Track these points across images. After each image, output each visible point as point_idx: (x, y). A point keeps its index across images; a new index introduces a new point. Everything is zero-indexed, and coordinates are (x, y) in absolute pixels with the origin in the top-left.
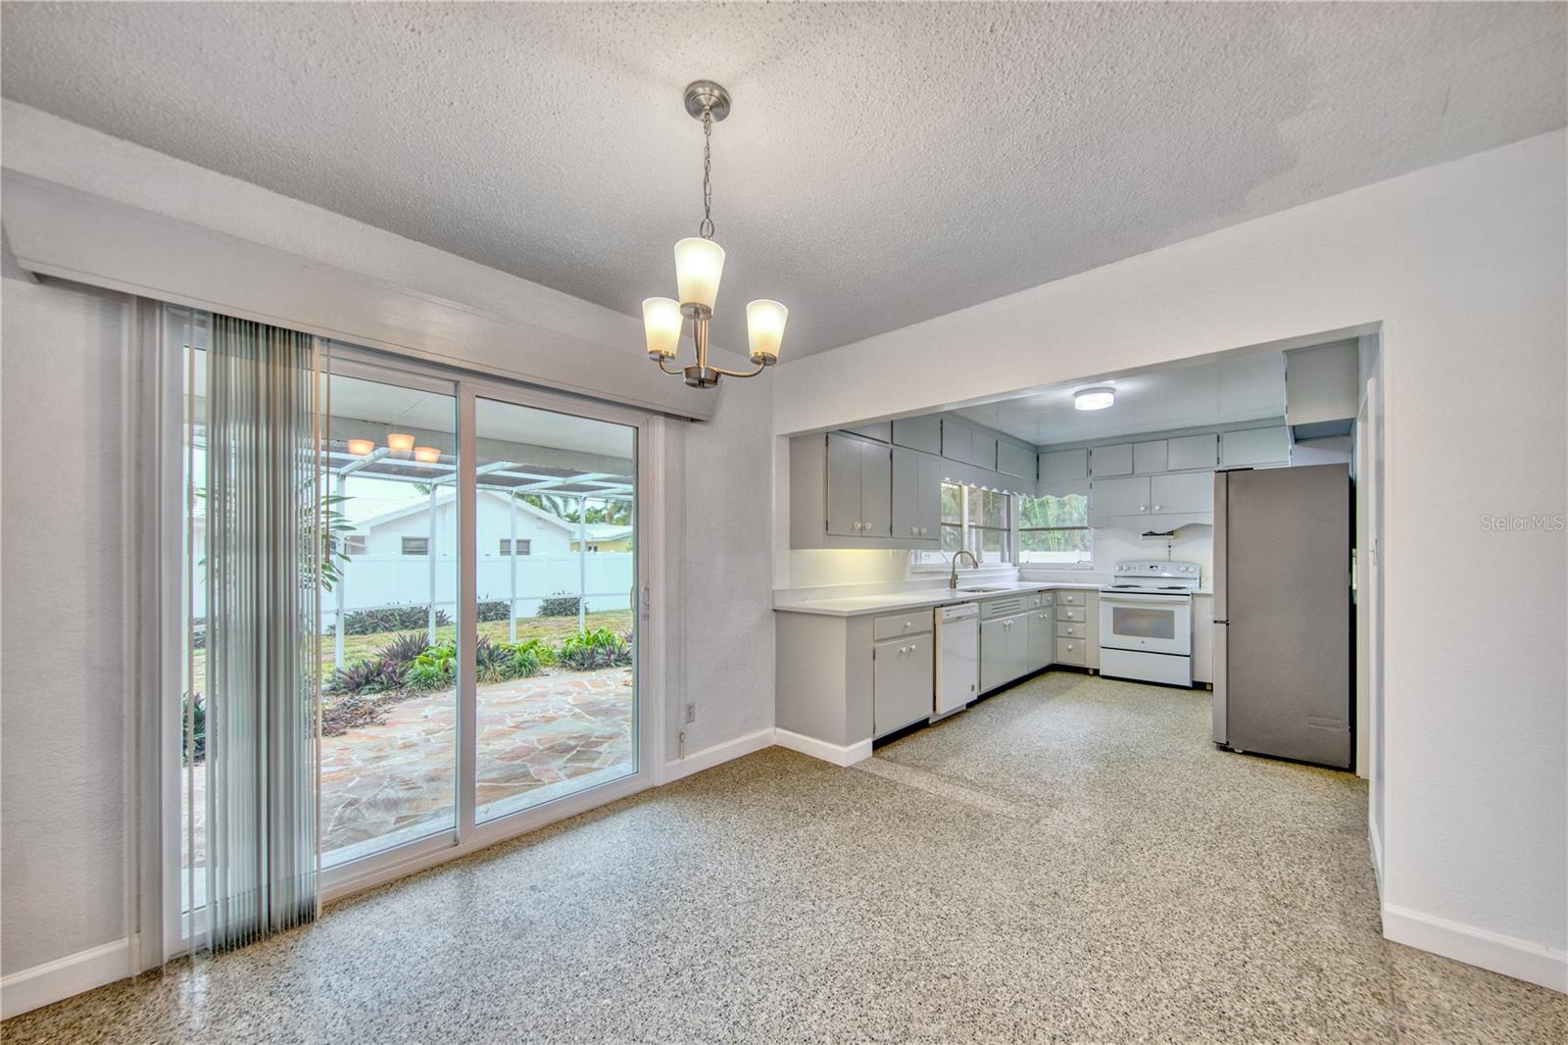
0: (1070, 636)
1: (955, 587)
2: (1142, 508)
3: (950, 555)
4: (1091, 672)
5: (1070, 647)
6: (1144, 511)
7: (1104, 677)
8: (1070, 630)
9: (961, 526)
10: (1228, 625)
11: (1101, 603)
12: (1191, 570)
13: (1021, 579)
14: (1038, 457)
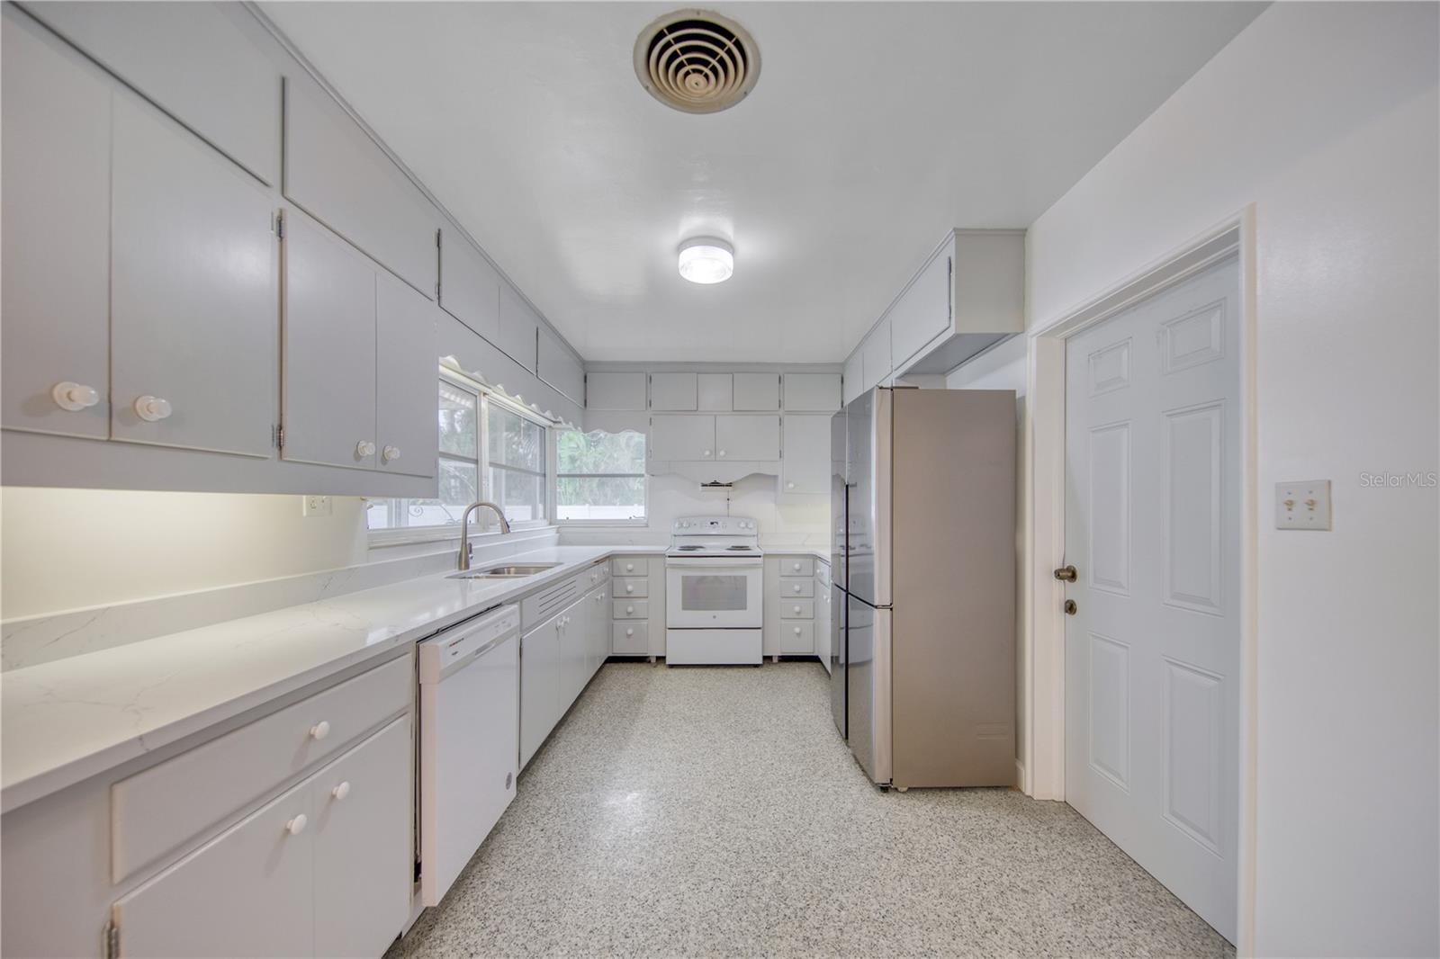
0: (629, 617)
1: (467, 566)
2: (707, 453)
3: (457, 512)
4: (653, 660)
5: (630, 631)
6: (710, 456)
7: (672, 666)
8: (630, 609)
9: (476, 462)
10: (891, 609)
11: (667, 572)
12: (751, 526)
13: (560, 542)
14: (585, 377)
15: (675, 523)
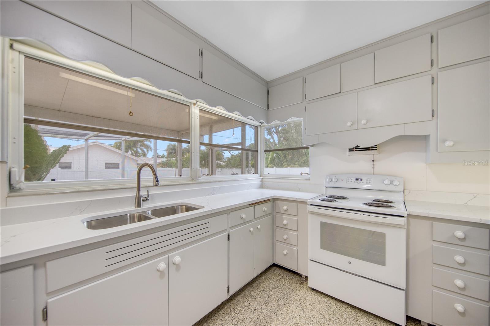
0: (285, 241)
2: (349, 124)
5: (285, 252)
6: (351, 126)
7: (312, 289)
8: (286, 237)
11: (310, 216)
12: (396, 183)
13: (262, 186)
14: (268, 92)
15: (326, 179)
